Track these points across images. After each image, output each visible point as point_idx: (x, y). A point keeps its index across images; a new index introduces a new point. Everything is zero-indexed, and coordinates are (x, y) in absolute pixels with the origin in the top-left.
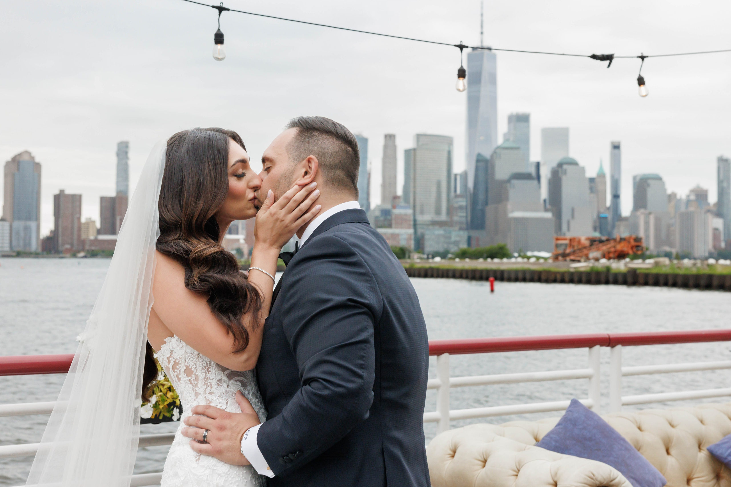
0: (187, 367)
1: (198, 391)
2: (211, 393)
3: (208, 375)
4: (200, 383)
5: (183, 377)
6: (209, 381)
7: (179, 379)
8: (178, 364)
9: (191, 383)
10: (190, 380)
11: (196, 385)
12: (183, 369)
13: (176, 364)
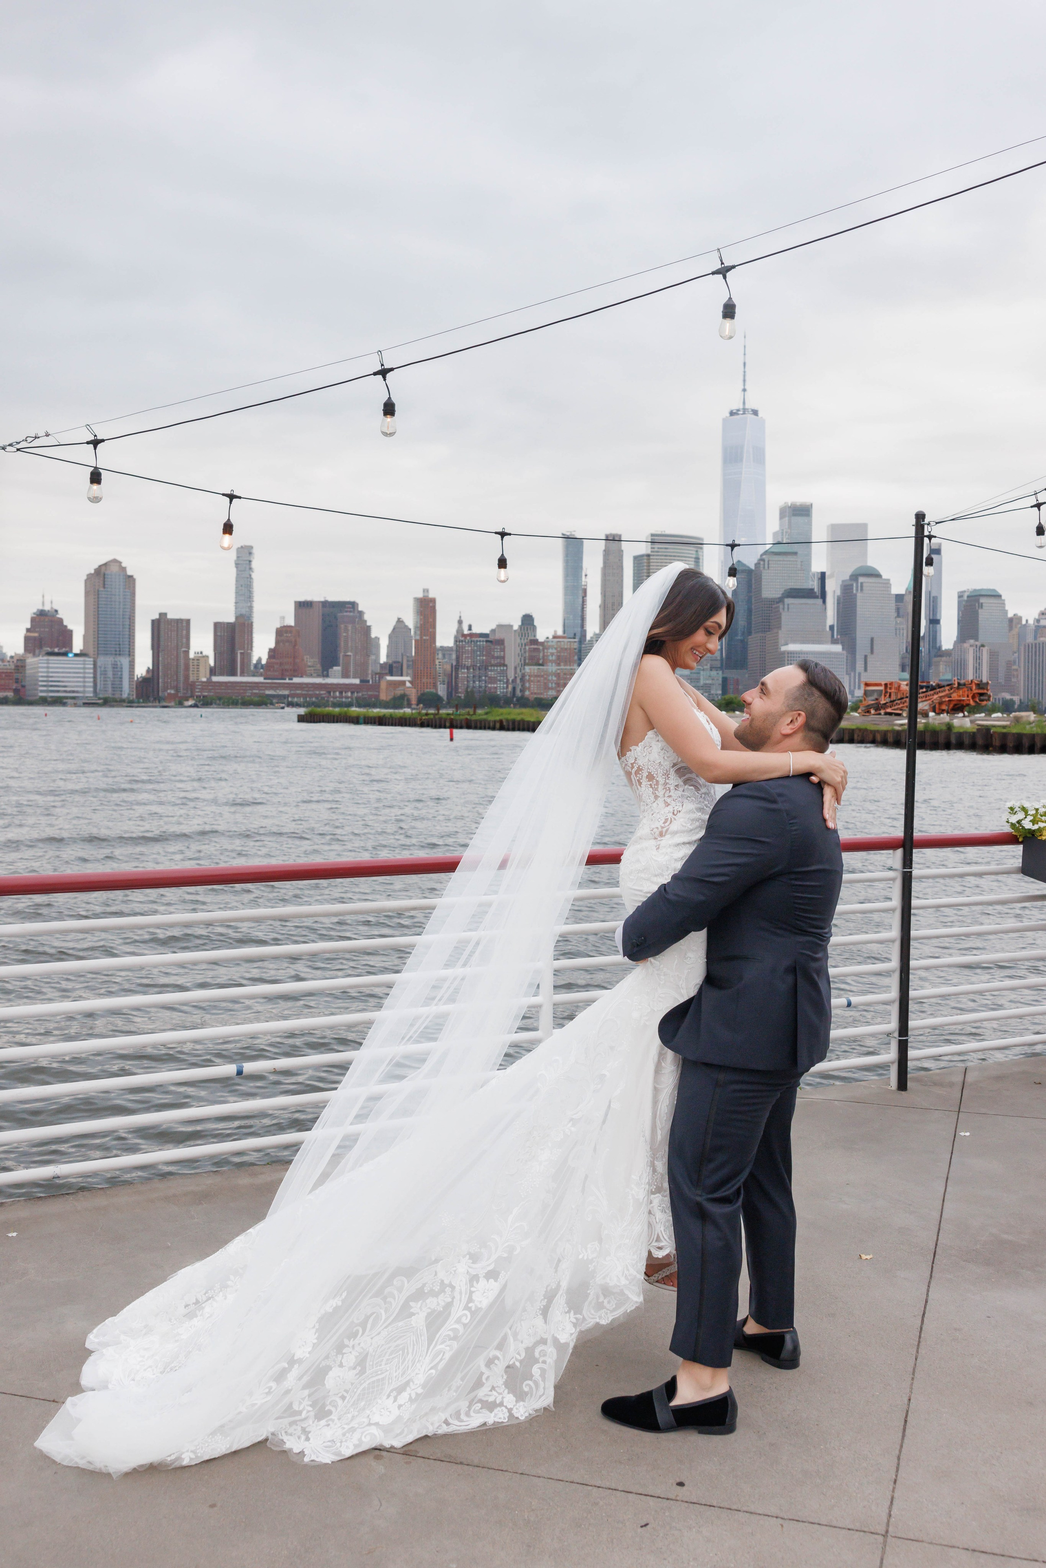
0: (649, 773)
1: (657, 794)
2: (670, 796)
3: (667, 781)
4: (660, 787)
5: (645, 782)
6: (668, 786)
7: (640, 784)
8: (641, 770)
9: (651, 787)
10: (651, 785)
11: (657, 789)
12: (645, 774)
13: (639, 769)
